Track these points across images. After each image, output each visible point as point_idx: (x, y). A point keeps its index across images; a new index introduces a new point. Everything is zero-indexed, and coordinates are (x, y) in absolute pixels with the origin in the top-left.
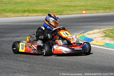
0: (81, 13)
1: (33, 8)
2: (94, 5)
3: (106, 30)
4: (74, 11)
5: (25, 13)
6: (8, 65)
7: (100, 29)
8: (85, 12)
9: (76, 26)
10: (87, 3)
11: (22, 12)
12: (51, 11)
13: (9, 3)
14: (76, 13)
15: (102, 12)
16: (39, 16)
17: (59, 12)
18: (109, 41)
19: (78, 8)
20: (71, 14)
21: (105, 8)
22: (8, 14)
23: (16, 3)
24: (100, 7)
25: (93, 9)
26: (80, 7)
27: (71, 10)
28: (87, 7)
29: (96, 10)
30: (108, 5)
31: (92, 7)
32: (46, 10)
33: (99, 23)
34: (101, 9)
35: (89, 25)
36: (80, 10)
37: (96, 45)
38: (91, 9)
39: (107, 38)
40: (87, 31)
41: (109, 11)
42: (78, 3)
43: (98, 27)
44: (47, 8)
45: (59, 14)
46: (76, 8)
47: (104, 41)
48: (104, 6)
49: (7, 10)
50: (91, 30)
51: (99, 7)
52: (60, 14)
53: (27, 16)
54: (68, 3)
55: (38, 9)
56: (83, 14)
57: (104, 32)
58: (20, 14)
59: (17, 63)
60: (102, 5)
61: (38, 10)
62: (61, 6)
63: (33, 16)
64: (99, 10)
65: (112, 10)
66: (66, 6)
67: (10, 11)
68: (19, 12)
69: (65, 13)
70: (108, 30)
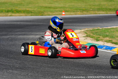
0: (60, 14)
1: (16, 9)
2: (72, 7)
3: (87, 31)
4: (54, 12)
5: (8, 13)
7: (81, 29)
8: (65, 13)
10: (65, 5)
11: (5, 12)
12: (33, 12)
14: (56, 14)
15: (80, 13)
16: (22, 16)
17: (40, 12)
18: (90, 40)
19: (58, 9)
20: (51, 15)
21: (83, 11)
24: (78, 9)
25: (72, 11)
26: (59, 9)
27: (51, 11)
28: (65, 8)
29: (74, 12)
30: (85, 8)
31: (71, 9)
32: (28, 11)
34: (78, 11)
35: (70, 26)
36: (60, 11)
38: (70, 11)
39: (89, 38)
41: (87, 13)
42: (57, 5)
43: (78, 27)
44: (29, 9)
46: (55, 9)
47: (86, 41)
48: (81, 8)
51: (76, 9)
52: (41, 14)
53: (11, 16)
54: (48, 4)
56: (63, 15)
57: (85, 33)
58: (4, 14)
59: (8, 60)
61: (21, 10)
62: (42, 7)
63: (16, 16)
64: (76, 11)
65: (89, 12)
66: (46, 7)
68: (3, 12)
69: (46, 14)
70: (88, 30)
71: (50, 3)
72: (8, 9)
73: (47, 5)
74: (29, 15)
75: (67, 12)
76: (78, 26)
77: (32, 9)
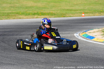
0: (80, 16)
1: (41, 12)
4: (75, 14)
5: (35, 15)
6: (28, 57)
7: (99, 29)
8: (84, 14)
9: (78, 26)
10: (85, 7)
11: (32, 14)
12: (56, 14)
13: (21, 7)
14: (77, 15)
15: (98, 15)
17: (63, 14)
19: (78, 11)
20: (73, 17)
21: (100, 12)
22: (21, 16)
23: (27, 7)
25: (90, 13)
26: (80, 11)
27: (72, 13)
28: (85, 11)
29: (92, 13)
30: (102, 10)
31: (90, 11)
32: (52, 13)
33: (97, 24)
34: (96, 13)
35: (89, 25)
36: (80, 13)
37: (97, 42)
40: (89, 30)
42: (77, 7)
43: (97, 27)
44: (52, 12)
45: (62, 16)
46: (76, 11)
48: (99, 10)
49: (20, 13)
50: (92, 30)
51: (95, 11)
52: (64, 16)
53: (37, 18)
54: (70, 7)
55: (45, 12)
56: (83, 16)
57: (103, 31)
59: (35, 56)
60: (98, 9)
62: (64, 10)
64: (95, 13)
66: (68, 10)
67: (23, 14)
68: (30, 15)
69: (67, 16)
71: (71, 6)
72: (34, 13)
73: (68, 8)
74: (53, 17)
75: (86, 14)
76: (96, 25)
77: (55, 12)
